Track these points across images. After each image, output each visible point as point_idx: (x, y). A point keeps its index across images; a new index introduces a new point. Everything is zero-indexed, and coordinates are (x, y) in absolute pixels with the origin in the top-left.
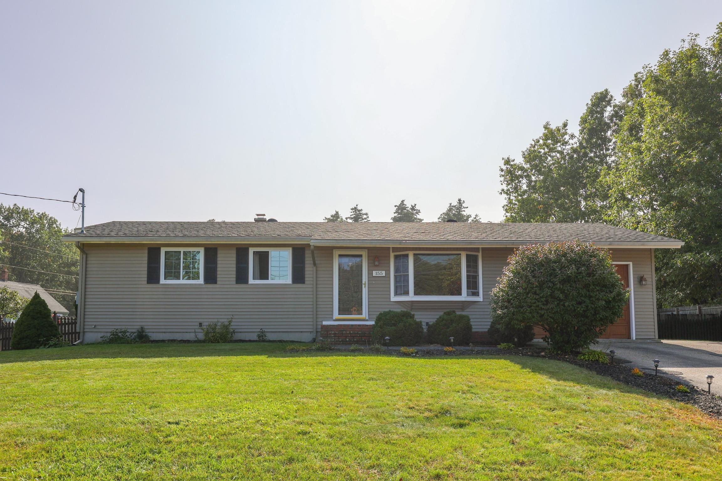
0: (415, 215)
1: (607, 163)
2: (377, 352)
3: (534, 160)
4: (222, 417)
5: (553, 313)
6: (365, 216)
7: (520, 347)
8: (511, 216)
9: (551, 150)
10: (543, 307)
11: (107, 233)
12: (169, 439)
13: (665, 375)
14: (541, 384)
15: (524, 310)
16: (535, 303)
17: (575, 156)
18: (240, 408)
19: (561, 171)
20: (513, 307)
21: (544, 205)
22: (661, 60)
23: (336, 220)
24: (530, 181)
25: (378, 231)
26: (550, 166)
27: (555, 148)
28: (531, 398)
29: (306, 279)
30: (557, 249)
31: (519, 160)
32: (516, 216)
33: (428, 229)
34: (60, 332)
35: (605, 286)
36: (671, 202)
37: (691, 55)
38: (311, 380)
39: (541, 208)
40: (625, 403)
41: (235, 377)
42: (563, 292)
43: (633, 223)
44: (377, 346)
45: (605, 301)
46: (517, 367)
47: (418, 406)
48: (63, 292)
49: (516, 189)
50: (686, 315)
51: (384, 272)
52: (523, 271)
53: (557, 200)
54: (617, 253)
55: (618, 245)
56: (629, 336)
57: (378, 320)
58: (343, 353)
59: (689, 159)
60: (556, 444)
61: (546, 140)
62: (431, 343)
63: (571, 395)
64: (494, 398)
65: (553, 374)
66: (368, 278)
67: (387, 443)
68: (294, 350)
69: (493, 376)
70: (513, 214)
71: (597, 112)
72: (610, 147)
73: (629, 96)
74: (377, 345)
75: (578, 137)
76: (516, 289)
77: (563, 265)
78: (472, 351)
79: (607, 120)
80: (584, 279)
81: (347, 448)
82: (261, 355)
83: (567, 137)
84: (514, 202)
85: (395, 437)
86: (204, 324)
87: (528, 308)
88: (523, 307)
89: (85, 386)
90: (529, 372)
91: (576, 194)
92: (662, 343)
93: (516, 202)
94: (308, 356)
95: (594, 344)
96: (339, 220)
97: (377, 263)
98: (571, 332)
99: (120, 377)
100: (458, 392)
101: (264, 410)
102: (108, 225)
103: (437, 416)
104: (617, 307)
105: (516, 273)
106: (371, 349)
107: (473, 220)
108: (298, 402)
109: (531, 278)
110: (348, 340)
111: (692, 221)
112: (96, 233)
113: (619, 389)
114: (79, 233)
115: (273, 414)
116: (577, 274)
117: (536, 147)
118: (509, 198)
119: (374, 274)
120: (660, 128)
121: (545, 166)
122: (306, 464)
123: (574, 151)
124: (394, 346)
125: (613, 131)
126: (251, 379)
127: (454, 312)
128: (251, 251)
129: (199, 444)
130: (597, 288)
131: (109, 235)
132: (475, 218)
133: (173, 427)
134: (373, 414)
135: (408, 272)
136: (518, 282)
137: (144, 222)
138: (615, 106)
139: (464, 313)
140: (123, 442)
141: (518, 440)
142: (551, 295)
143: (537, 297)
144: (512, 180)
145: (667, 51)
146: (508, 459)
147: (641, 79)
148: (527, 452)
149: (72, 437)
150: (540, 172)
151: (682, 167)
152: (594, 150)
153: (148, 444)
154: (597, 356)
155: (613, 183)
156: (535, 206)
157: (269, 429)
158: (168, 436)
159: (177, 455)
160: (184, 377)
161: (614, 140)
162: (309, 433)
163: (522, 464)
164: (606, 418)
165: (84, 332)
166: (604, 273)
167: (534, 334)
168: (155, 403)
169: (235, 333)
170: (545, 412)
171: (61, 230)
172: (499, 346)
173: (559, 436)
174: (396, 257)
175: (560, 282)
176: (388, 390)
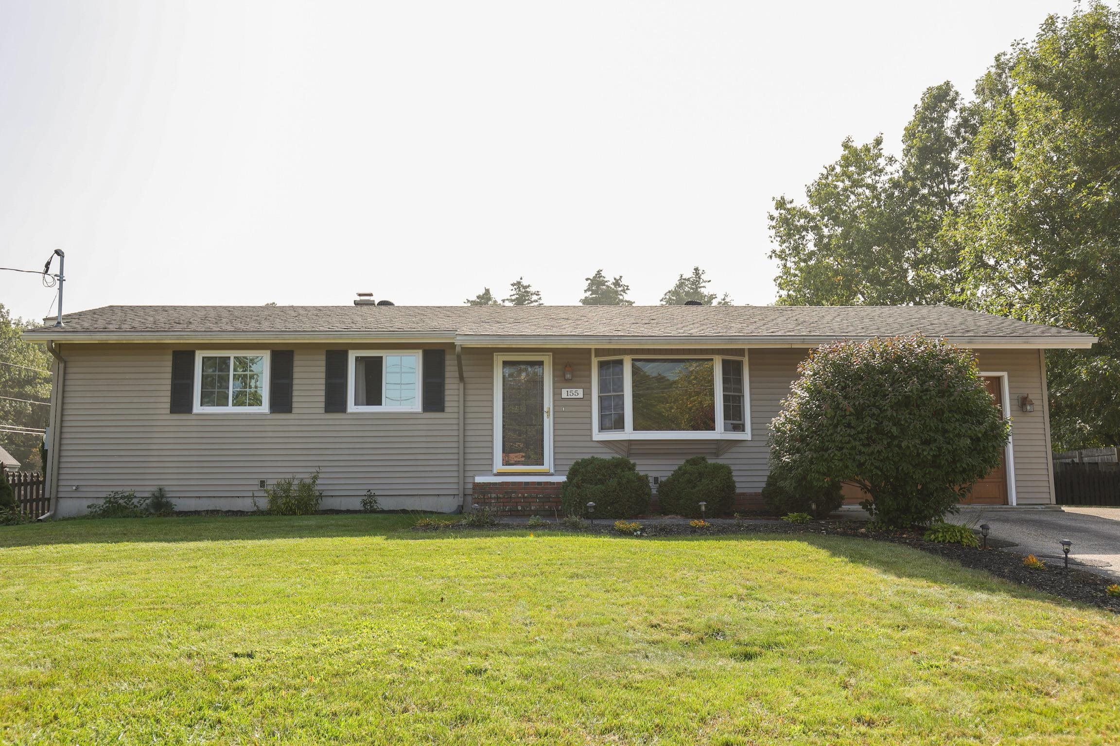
0: (621, 295)
1: (951, 205)
2: (575, 529)
3: (827, 201)
4: (327, 645)
5: (881, 461)
6: (535, 297)
7: (822, 519)
8: (789, 296)
9: (856, 184)
10: (863, 449)
11: (102, 326)
12: (239, 683)
13: (1080, 568)
14: (871, 583)
15: (829, 455)
16: (849, 442)
17: (896, 193)
18: (357, 628)
19: (873, 218)
20: (810, 450)
21: (845, 275)
22: (1043, 33)
23: (486, 303)
24: (821, 237)
25: (570, 322)
26: (854, 210)
27: (862, 180)
28: (860, 607)
29: (447, 404)
30: (885, 351)
31: (801, 201)
32: (796, 296)
33: (654, 317)
34: (16, 499)
35: (968, 413)
36: (1067, 271)
37: (1094, 24)
38: (469, 578)
39: (839, 280)
40: (1024, 616)
41: (335, 573)
42: (897, 423)
43: (1002, 305)
44: (575, 519)
45: (971, 439)
46: (823, 554)
47: (666, 622)
48: (9, 429)
49: (796, 249)
50: (1097, 463)
52: (828, 387)
53: (867, 268)
54: (987, 357)
55: (983, 343)
56: (1006, 501)
57: (573, 473)
58: (517, 532)
59: (1098, 196)
60: (923, 689)
61: (847, 167)
62: (665, 512)
63: (927, 603)
64: (795, 608)
65: (887, 566)
66: (554, 401)
67: (625, 687)
68: (430, 526)
69: (785, 569)
70: (791, 292)
71: (932, 120)
72: (956, 178)
73: (987, 92)
74: (574, 517)
75: (901, 161)
76: (816, 418)
77: (896, 377)
78: (739, 526)
79: (949, 133)
80: (933, 401)
81: (557, 696)
82: (375, 535)
83: (882, 162)
84: (792, 271)
85: (639, 677)
86: (269, 482)
87: (836, 452)
88: (827, 450)
89: (73, 591)
90: (846, 563)
91: (898, 258)
92: (1064, 511)
93: (797, 272)
94: (456, 537)
95: (952, 513)
96: (490, 302)
97: (568, 376)
98: (912, 494)
99: (133, 576)
100: (731, 597)
101: (399, 631)
102: (101, 312)
103: (701, 639)
104: (991, 449)
105: (815, 392)
106: (564, 524)
107: (720, 303)
108: (454, 617)
109: (841, 399)
110: (520, 508)
111: (1103, 302)
112: (82, 326)
113: (1008, 591)
114: (55, 324)
115: (417, 637)
116: (921, 392)
117: (830, 178)
118: (785, 266)
119: (564, 395)
120: (1046, 145)
121: (846, 211)
122: (491, 726)
123: (896, 184)
124: (600, 518)
125: (961, 152)
126: (366, 577)
127: (704, 459)
128: (352, 356)
129: (295, 692)
130: (955, 416)
131: (105, 330)
132: (724, 299)
133: (244, 662)
134: (591, 637)
135: (622, 391)
136: (818, 407)
137: (163, 307)
138: (962, 110)
139: (720, 462)
140: (159, 689)
141: (853, 681)
142: (876, 429)
143: (853, 432)
144: (789, 235)
145: (1051, 18)
146: (845, 715)
147: (1006, 64)
148: (876, 703)
149: (66, 682)
150: (836, 220)
151: (1084, 210)
152: (929, 183)
153: (204, 694)
154: (958, 534)
155: (965, 239)
156: (829, 278)
157: (413, 664)
158: (237, 678)
159: (259, 711)
160: (246, 574)
161: (962, 166)
162: (486, 670)
163: (870, 723)
164: (998, 642)
165: (57, 498)
166: (967, 391)
167: (842, 498)
168: (205, 620)
169: (323, 498)
170: (889, 631)
171: (9, 322)
172: (785, 518)
173: (924, 674)
174: (602, 365)
175: (892, 407)
176: (609, 595)
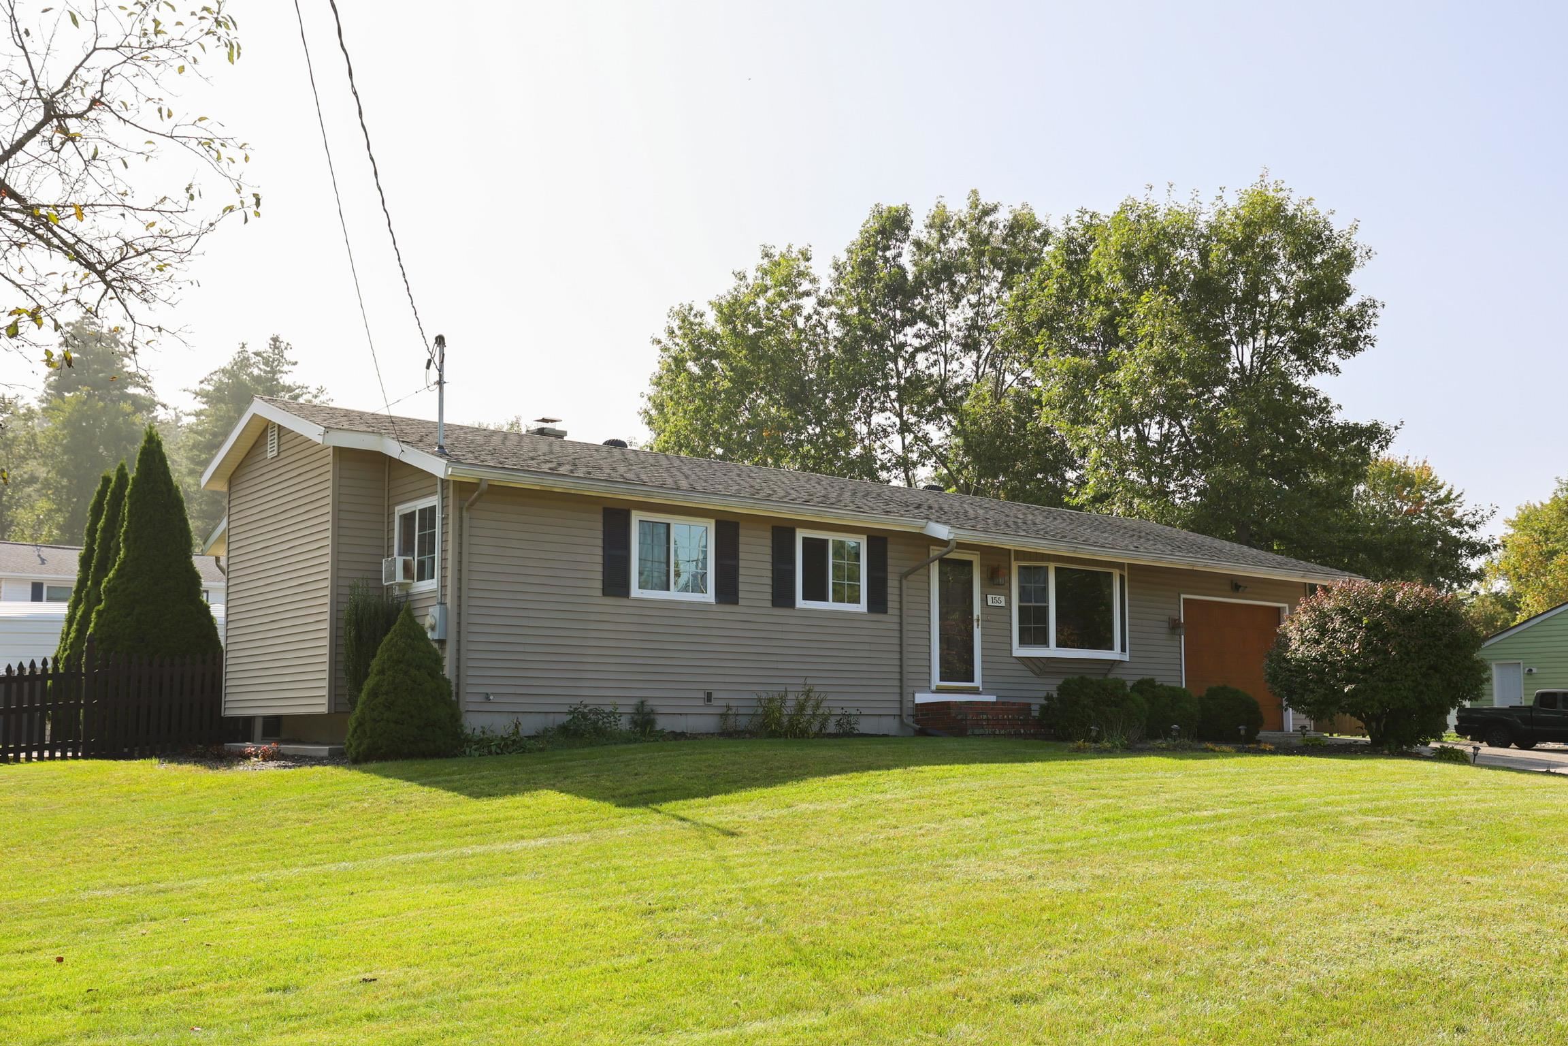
29: (889, 605)
51: (1003, 598)
56: (1281, 727)
66: (982, 608)
97: (993, 580)
119: (990, 602)
128: (797, 536)
135: (1046, 602)
165: (466, 712)
174: (1023, 570)
